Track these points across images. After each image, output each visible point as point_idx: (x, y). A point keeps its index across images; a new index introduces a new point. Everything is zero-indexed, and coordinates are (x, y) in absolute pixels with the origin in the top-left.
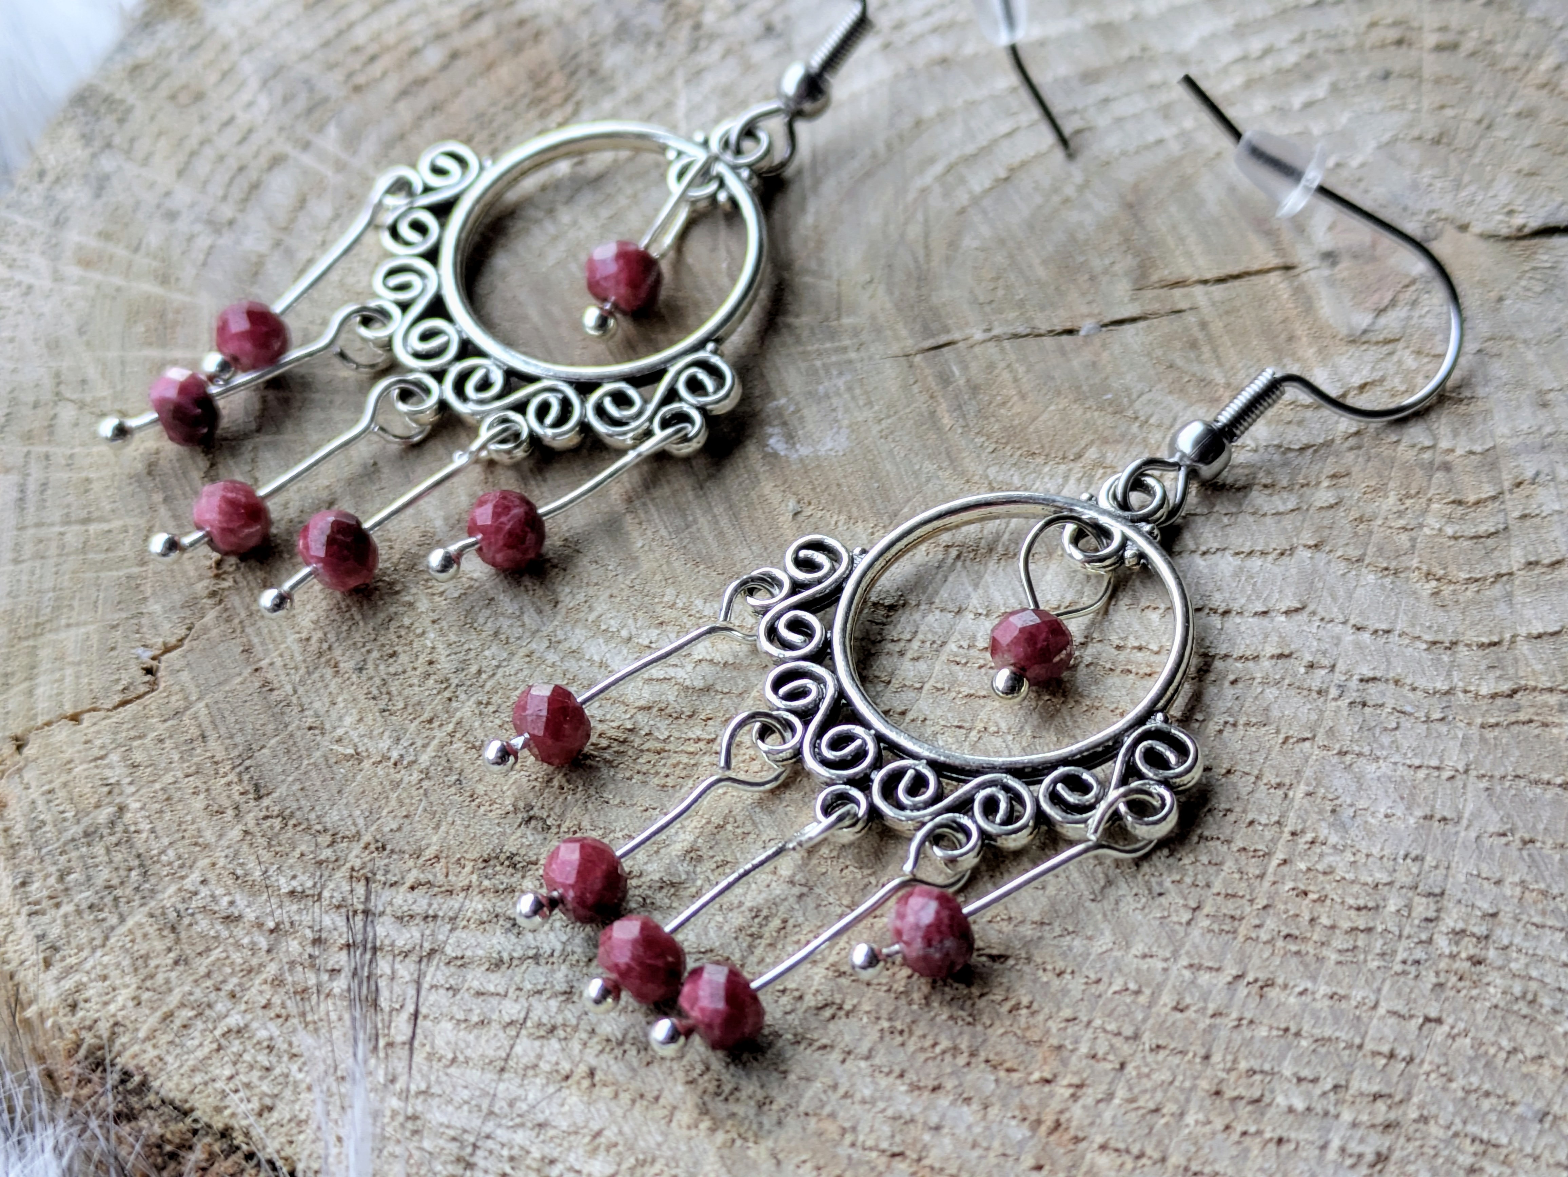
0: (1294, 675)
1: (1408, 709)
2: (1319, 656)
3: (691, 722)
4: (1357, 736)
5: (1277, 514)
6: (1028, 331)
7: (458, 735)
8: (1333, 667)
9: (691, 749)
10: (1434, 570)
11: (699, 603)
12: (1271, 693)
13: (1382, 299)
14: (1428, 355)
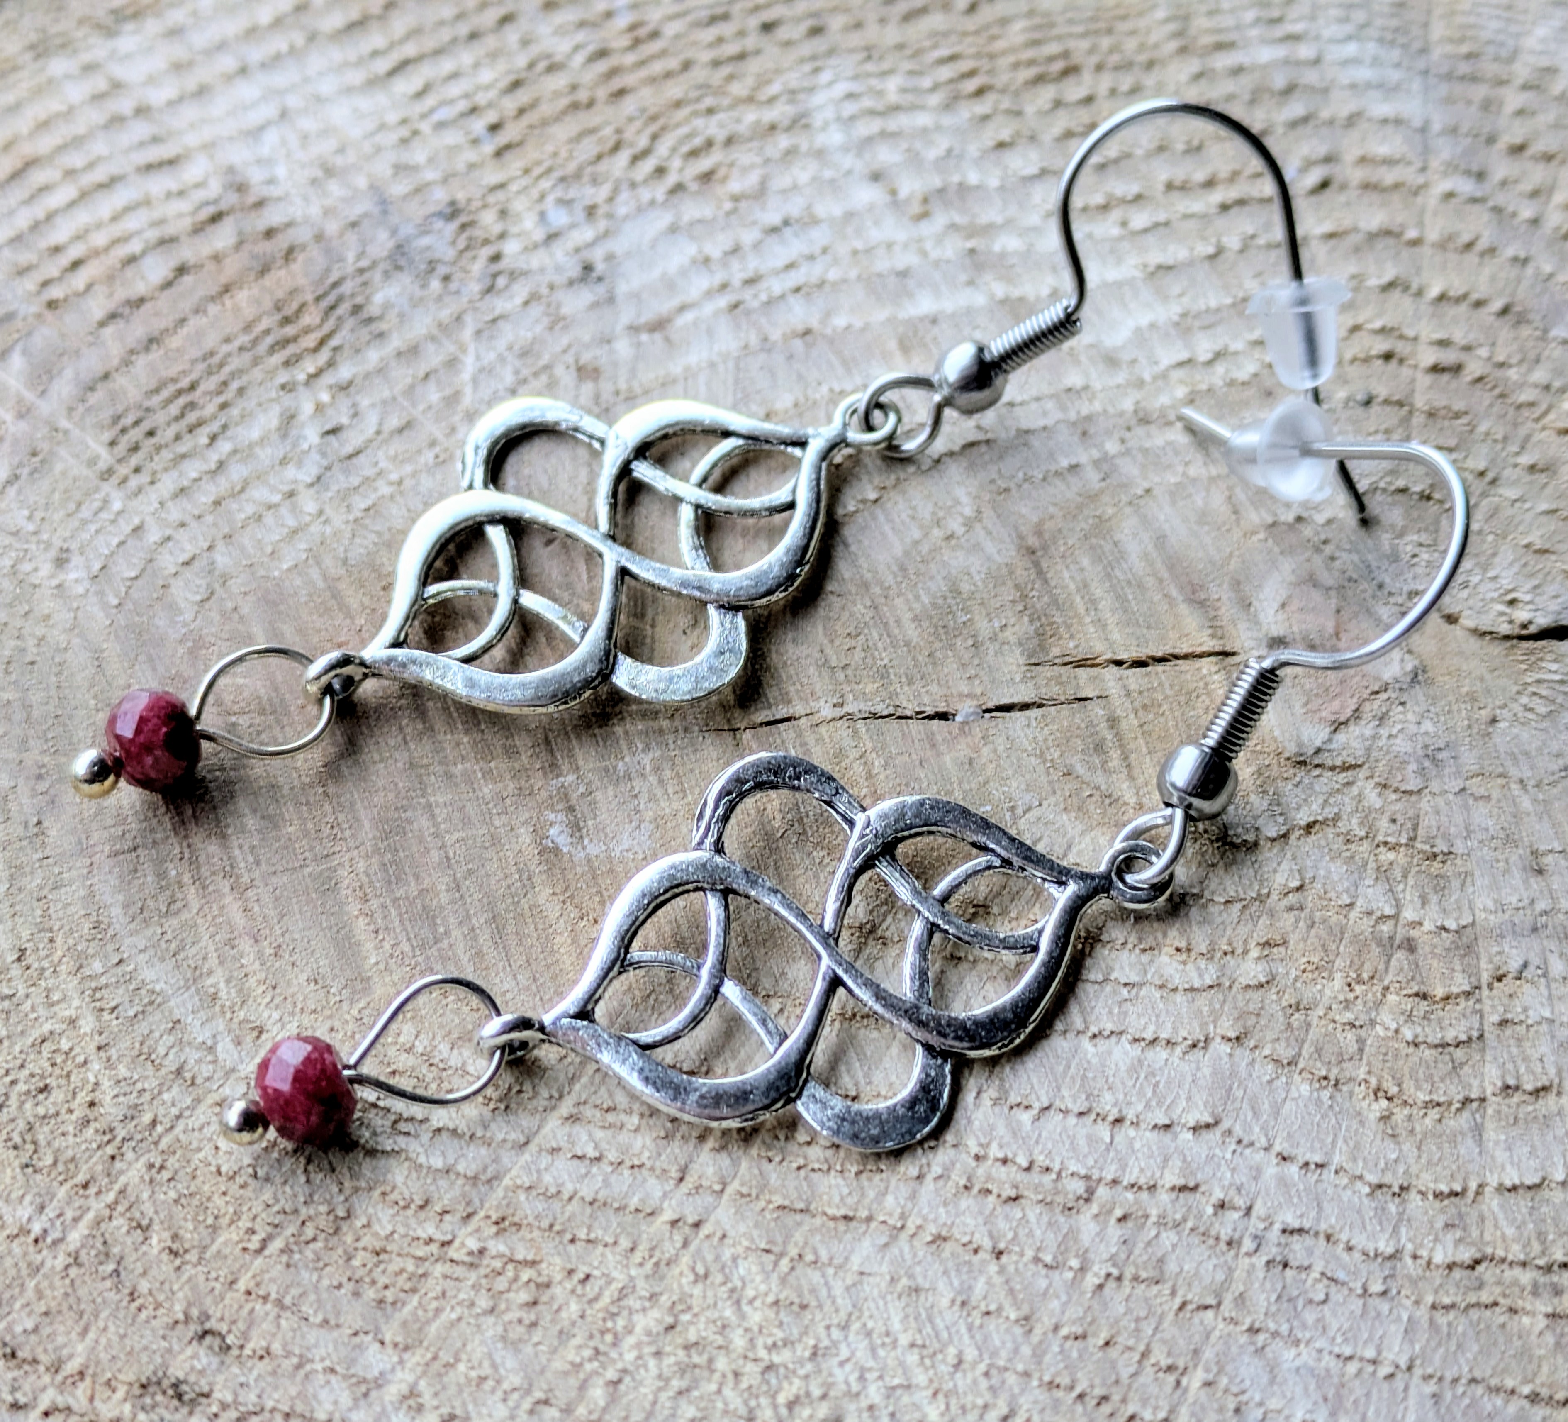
0: (1200, 1215)
1: (1341, 1275)
2: (1232, 1192)
3: (422, 1215)
4: (1273, 1309)
5: (1192, 990)
6: (891, 710)
7: (120, 1209)
8: (1249, 1210)
9: (420, 1253)
10: (1385, 1085)
11: (444, 1048)
12: (1168, 1238)
13: (1343, 707)
14: (1396, 790)
